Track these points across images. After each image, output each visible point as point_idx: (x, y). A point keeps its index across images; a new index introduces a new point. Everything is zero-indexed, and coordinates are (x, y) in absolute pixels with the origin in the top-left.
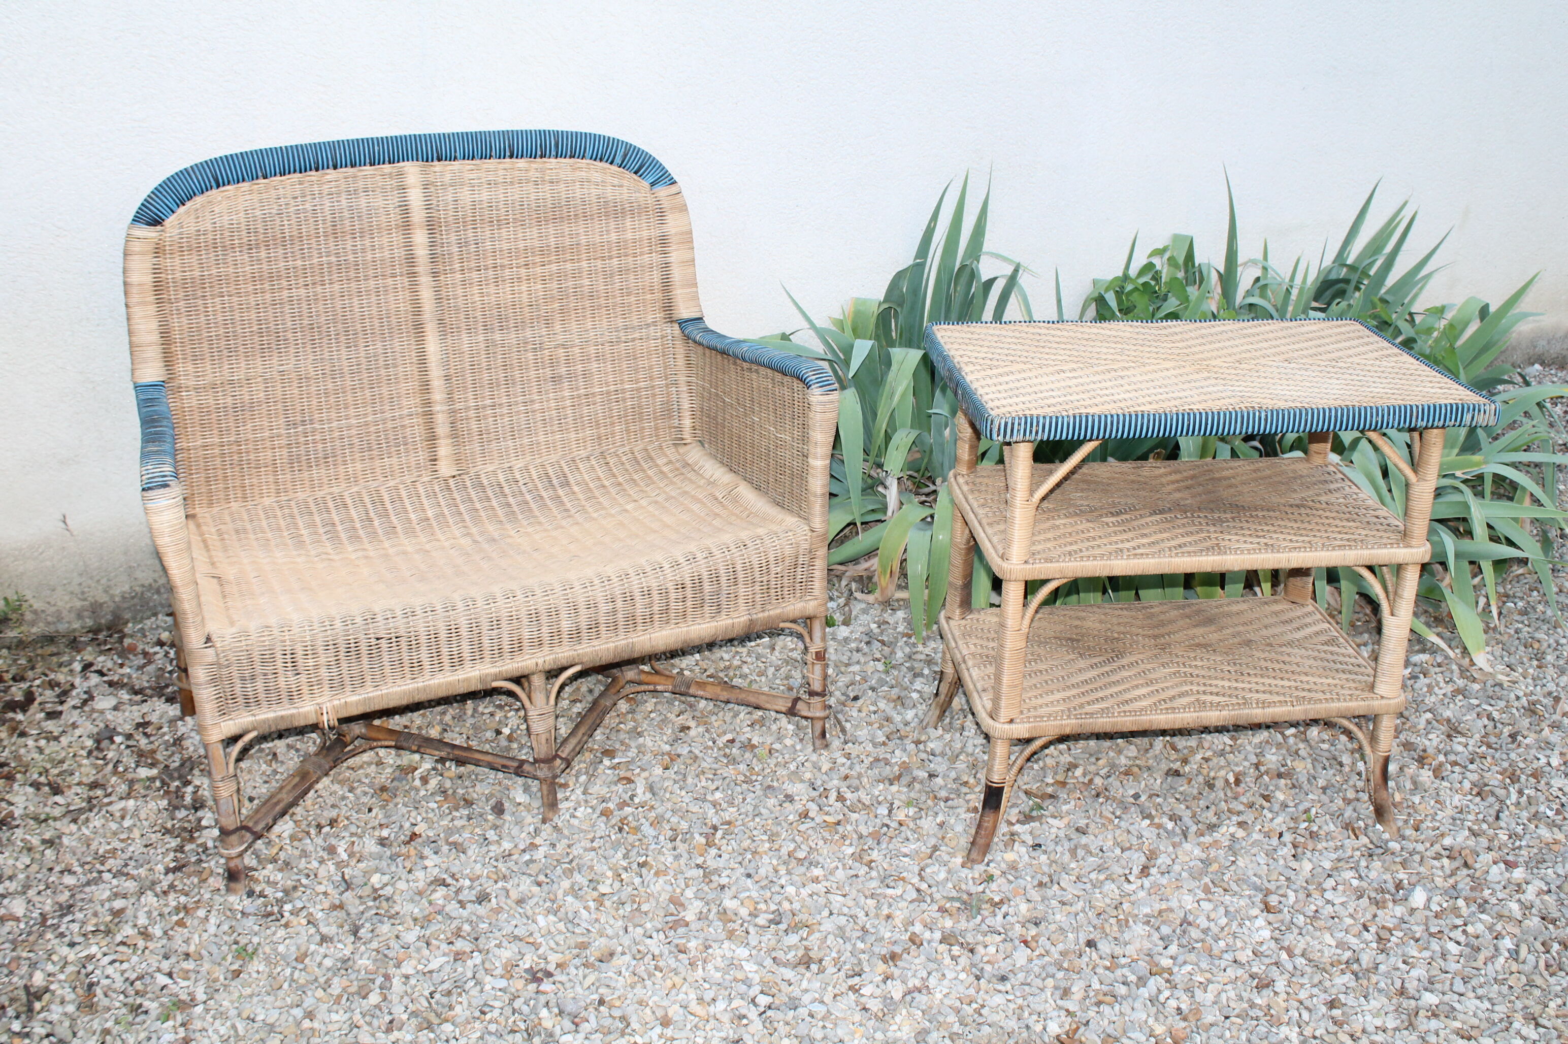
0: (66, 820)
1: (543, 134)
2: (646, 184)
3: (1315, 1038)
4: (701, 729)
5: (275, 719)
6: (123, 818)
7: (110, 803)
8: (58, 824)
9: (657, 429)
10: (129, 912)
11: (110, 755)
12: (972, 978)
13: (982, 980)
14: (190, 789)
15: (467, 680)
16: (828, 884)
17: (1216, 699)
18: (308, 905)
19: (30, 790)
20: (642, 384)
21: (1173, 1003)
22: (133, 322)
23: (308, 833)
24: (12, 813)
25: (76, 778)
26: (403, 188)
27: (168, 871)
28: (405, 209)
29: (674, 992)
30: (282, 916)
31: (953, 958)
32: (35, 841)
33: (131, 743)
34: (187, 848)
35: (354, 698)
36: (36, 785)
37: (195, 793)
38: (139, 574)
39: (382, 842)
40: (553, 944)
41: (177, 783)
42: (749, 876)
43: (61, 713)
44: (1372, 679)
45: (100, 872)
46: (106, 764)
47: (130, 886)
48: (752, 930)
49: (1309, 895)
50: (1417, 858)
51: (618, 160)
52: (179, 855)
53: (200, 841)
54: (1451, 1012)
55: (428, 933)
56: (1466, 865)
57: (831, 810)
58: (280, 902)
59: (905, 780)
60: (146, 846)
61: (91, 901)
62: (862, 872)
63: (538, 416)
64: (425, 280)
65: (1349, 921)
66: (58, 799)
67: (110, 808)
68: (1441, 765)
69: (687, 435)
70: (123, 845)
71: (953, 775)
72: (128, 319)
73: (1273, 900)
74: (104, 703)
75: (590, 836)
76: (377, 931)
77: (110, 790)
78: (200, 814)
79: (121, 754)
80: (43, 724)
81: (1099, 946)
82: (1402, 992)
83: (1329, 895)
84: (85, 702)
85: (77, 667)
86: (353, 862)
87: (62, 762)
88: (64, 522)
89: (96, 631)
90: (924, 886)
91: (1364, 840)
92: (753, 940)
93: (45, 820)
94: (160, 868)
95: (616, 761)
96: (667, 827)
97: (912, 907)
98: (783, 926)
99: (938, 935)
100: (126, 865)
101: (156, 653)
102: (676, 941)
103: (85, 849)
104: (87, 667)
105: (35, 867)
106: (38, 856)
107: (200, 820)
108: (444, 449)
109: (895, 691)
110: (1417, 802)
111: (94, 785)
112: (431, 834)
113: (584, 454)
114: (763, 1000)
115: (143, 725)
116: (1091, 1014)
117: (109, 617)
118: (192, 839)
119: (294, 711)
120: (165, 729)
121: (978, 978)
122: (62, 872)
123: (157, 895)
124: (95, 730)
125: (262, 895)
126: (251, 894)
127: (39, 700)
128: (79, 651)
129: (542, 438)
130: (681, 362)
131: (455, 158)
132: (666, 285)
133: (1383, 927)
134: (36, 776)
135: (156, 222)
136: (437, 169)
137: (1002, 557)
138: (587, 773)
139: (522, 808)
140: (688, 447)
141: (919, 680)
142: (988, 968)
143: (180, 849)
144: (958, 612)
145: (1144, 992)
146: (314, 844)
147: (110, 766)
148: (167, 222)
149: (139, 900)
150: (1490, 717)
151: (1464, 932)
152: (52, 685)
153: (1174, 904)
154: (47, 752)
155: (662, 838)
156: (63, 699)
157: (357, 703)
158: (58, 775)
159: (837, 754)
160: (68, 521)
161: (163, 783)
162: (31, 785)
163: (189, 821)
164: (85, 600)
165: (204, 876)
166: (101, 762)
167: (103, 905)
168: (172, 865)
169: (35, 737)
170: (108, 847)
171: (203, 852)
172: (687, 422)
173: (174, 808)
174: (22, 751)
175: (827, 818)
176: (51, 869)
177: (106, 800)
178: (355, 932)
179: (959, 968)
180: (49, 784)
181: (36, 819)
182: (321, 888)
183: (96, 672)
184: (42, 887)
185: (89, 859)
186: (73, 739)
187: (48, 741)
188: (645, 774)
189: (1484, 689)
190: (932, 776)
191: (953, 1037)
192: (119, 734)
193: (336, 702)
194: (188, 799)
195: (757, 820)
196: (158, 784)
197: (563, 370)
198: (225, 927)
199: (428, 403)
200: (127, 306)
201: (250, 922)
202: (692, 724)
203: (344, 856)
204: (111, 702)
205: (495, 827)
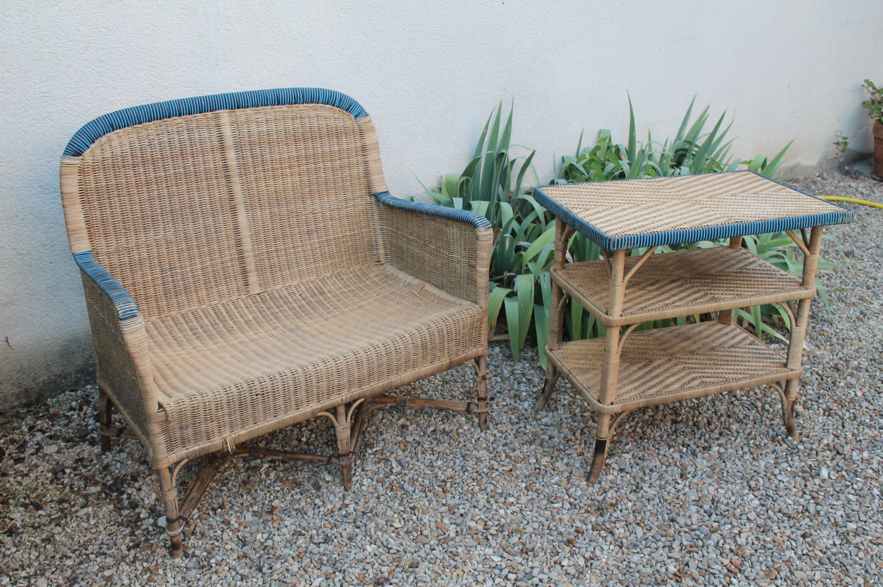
0: (53, 525)
1: (295, 90)
2: (353, 117)
3: (803, 555)
4: (414, 426)
5: (199, 450)
6: (88, 519)
7: (77, 511)
8: (48, 528)
9: (366, 257)
10: (116, 578)
11: (66, 481)
12: (617, 548)
13: (623, 548)
14: (125, 496)
15: (305, 413)
16: (519, 506)
17: (712, 380)
18: (225, 558)
19: (22, 509)
20: (356, 232)
21: (727, 546)
22: (68, 216)
23: (208, 514)
24: (15, 525)
25: (48, 498)
26: (219, 126)
27: (129, 549)
28: (221, 138)
29: (460, 579)
30: (211, 567)
31: (603, 538)
32: (38, 541)
33: (76, 472)
34: (137, 533)
35: (243, 432)
36: (25, 506)
37: (128, 498)
38: (53, 368)
39: (255, 513)
40: (380, 562)
41: (115, 494)
42: (475, 507)
43: (24, 458)
44: (785, 361)
45: (87, 555)
46: (65, 488)
47: (110, 561)
48: (490, 537)
49: (769, 479)
50: (814, 452)
51: (337, 103)
52: (133, 538)
53: (143, 527)
54: (865, 533)
55: (304, 564)
56: (838, 453)
57: (505, 463)
58: (208, 558)
59: (538, 442)
60: (109, 535)
61: (87, 573)
62: (534, 497)
63: (301, 254)
64: (236, 180)
65: (795, 490)
66: (40, 512)
67: (78, 514)
68: (805, 402)
69: (382, 259)
70: (94, 536)
71: (562, 435)
72: (65, 215)
73: (753, 483)
74: (51, 449)
75: (376, 495)
76: (274, 568)
77: (73, 503)
78: (137, 510)
79: (73, 479)
80: (16, 467)
81: (678, 521)
82: (836, 524)
83: (779, 477)
84: (38, 451)
85: (25, 429)
86: (242, 528)
87: (36, 489)
88: (7, 341)
89: (28, 405)
90: (572, 500)
91: (785, 446)
92: (493, 542)
93: (39, 527)
94: (124, 547)
95: (375, 449)
96: (418, 484)
97: (570, 512)
98: (506, 533)
99: (590, 526)
100: (101, 548)
101: (73, 415)
102: (450, 550)
103: (71, 541)
104: (31, 428)
105: (42, 557)
106: (42, 550)
107: (139, 514)
108: (253, 278)
109: (512, 393)
110: (802, 422)
111: (61, 501)
112: (283, 505)
113: (328, 274)
114: (512, 576)
115: (79, 460)
116: (687, 558)
117: (36, 396)
118: (138, 527)
119: (211, 444)
120: (95, 461)
121: (621, 548)
122: (61, 558)
123: (128, 564)
124: (51, 467)
125: (194, 555)
126: (186, 556)
127: (7, 452)
128: (23, 419)
129: (304, 267)
130: (376, 217)
131: (248, 107)
132: (367, 174)
133: (812, 491)
134: (22, 500)
135: (78, 154)
136: (238, 113)
137: (607, 313)
138: (360, 458)
139: (330, 484)
140: (384, 266)
141: (522, 385)
142: (624, 541)
143: (132, 534)
144: (556, 346)
145: (711, 542)
146: (215, 520)
147: (68, 488)
148: (85, 154)
149: (118, 569)
150: (817, 373)
151: (853, 488)
152: (13, 441)
153: (706, 492)
154: (24, 484)
155: (417, 491)
156: (22, 450)
157: (245, 434)
158: (36, 498)
159: (495, 432)
160: (9, 341)
161: (107, 495)
162: (21, 506)
163: (132, 516)
164: (21, 387)
165: (154, 549)
166: (61, 486)
167: (97, 575)
168: (131, 544)
169: (14, 476)
170: (86, 538)
171: (148, 534)
172: (382, 251)
173: (119, 509)
174: (8, 485)
175: (504, 468)
176: (53, 557)
177: (73, 510)
178: (260, 570)
179: (608, 543)
180: (32, 503)
181: (33, 527)
182: (228, 547)
183: (39, 430)
184: (54, 569)
185: (77, 547)
186: (38, 474)
187: (23, 477)
188: (394, 455)
189: (809, 359)
190: (551, 438)
191: (621, 582)
192: (68, 468)
193: (234, 436)
194: (126, 503)
195: (466, 474)
196: (104, 495)
197: (313, 227)
198: (179, 578)
199: (240, 252)
200: (64, 206)
201: (193, 573)
202: (408, 423)
203: (236, 525)
204: (54, 448)
205: (318, 496)
